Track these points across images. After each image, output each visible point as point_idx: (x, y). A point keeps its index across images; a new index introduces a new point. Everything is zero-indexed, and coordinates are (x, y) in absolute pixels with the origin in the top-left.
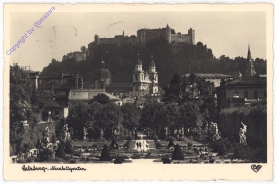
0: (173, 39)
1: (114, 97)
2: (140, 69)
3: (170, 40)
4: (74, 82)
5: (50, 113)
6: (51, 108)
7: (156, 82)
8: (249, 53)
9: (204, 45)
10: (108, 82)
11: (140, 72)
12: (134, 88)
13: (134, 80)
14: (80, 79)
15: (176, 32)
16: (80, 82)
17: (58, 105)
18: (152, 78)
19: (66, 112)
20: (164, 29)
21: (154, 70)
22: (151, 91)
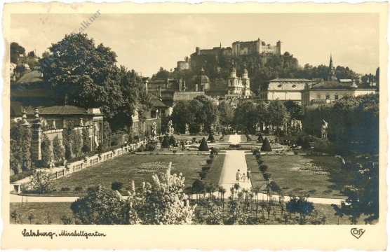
0: (263, 50)
1: (212, 99)
2: (234, 75)
3: (261, 51)
4: (178, 86)
5: (157, 111)
6: (159, 108)
7: (248, 86)
8: (331, 61)
9: (291, 54)
10: (207, 86)
11: (234, 79)
12: (229, 91)
13: (230, 85)
14: (183, 83)
15: (266, 44)
16: (183, 85)
17: (164, 105)
18: (244, 83)
19: (171, 110)
20: (255, 42)
21: (246, 76)
22: (244, 94)
